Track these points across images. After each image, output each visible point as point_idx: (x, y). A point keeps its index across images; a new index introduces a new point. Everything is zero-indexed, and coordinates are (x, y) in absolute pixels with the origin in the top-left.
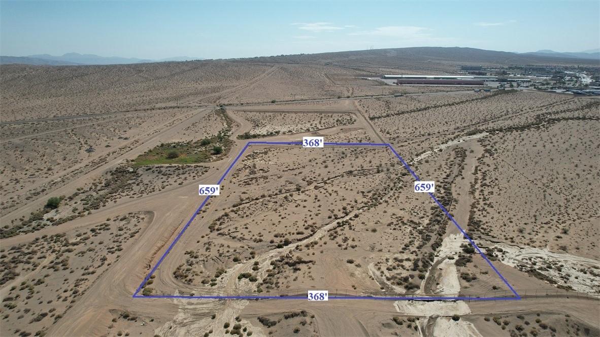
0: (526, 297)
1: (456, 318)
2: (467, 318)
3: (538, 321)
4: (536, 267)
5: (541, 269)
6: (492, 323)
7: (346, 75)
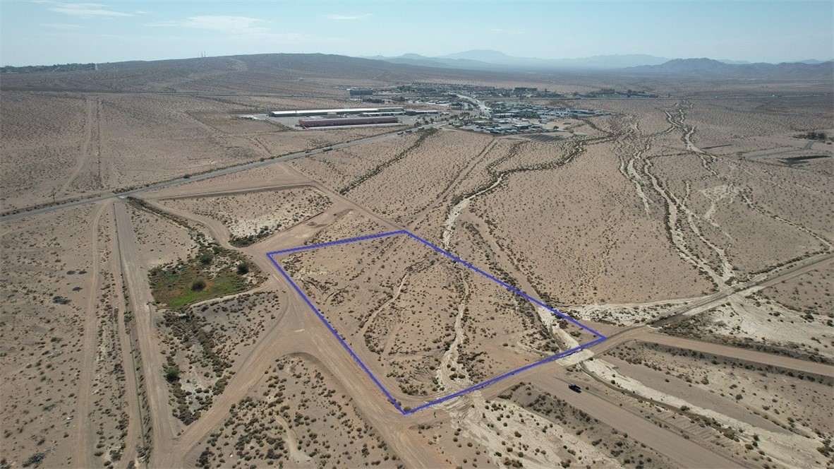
0: (612, 336)
1: (591, 359)
2: (596, 357)
3: (626, 347)
4: (601, 317)
5: (603, 317)
6: (607, 356)
7: (214, 112)
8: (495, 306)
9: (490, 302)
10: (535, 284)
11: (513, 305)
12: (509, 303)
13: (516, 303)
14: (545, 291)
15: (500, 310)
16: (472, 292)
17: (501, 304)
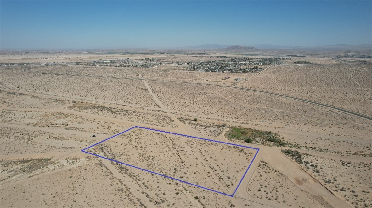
8: (125, 154)
9: (129, 155)
10: (108, 171)
11: (118, 157)
12: (120, 157)
13: (116, 158)
14: (102, 168)
15: (123, 153)
16: (139, 158)
17: (124, 156)
